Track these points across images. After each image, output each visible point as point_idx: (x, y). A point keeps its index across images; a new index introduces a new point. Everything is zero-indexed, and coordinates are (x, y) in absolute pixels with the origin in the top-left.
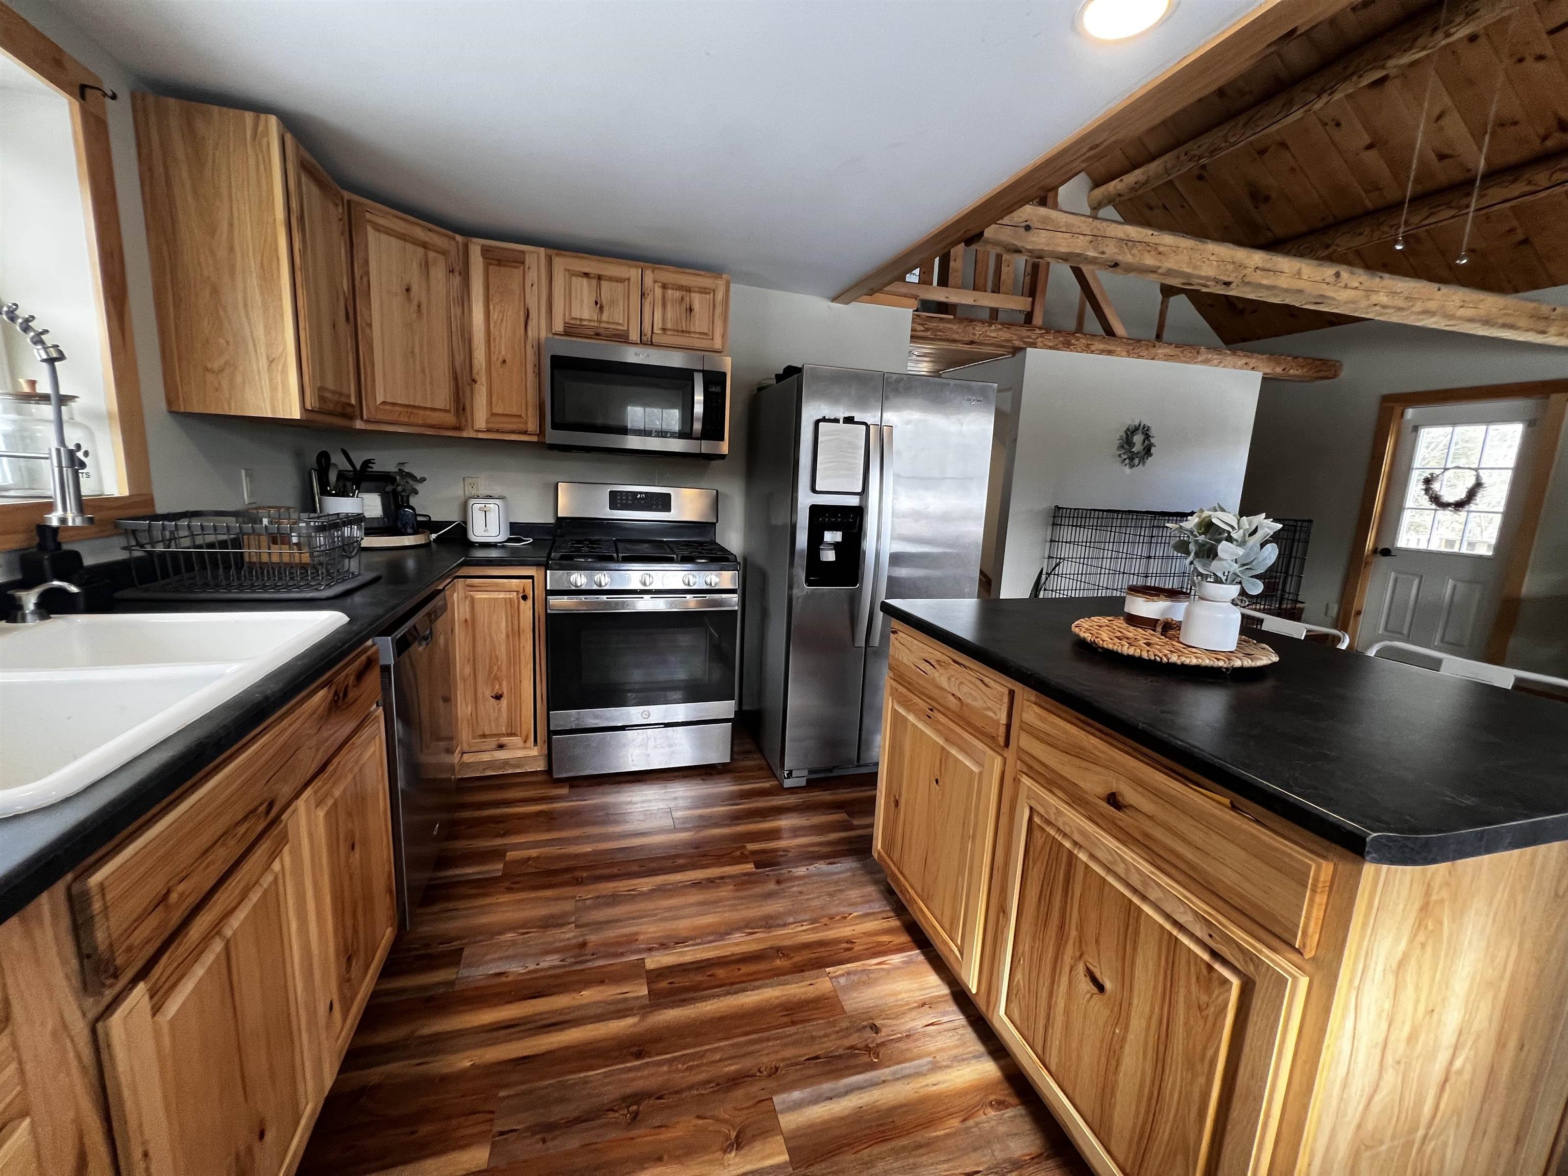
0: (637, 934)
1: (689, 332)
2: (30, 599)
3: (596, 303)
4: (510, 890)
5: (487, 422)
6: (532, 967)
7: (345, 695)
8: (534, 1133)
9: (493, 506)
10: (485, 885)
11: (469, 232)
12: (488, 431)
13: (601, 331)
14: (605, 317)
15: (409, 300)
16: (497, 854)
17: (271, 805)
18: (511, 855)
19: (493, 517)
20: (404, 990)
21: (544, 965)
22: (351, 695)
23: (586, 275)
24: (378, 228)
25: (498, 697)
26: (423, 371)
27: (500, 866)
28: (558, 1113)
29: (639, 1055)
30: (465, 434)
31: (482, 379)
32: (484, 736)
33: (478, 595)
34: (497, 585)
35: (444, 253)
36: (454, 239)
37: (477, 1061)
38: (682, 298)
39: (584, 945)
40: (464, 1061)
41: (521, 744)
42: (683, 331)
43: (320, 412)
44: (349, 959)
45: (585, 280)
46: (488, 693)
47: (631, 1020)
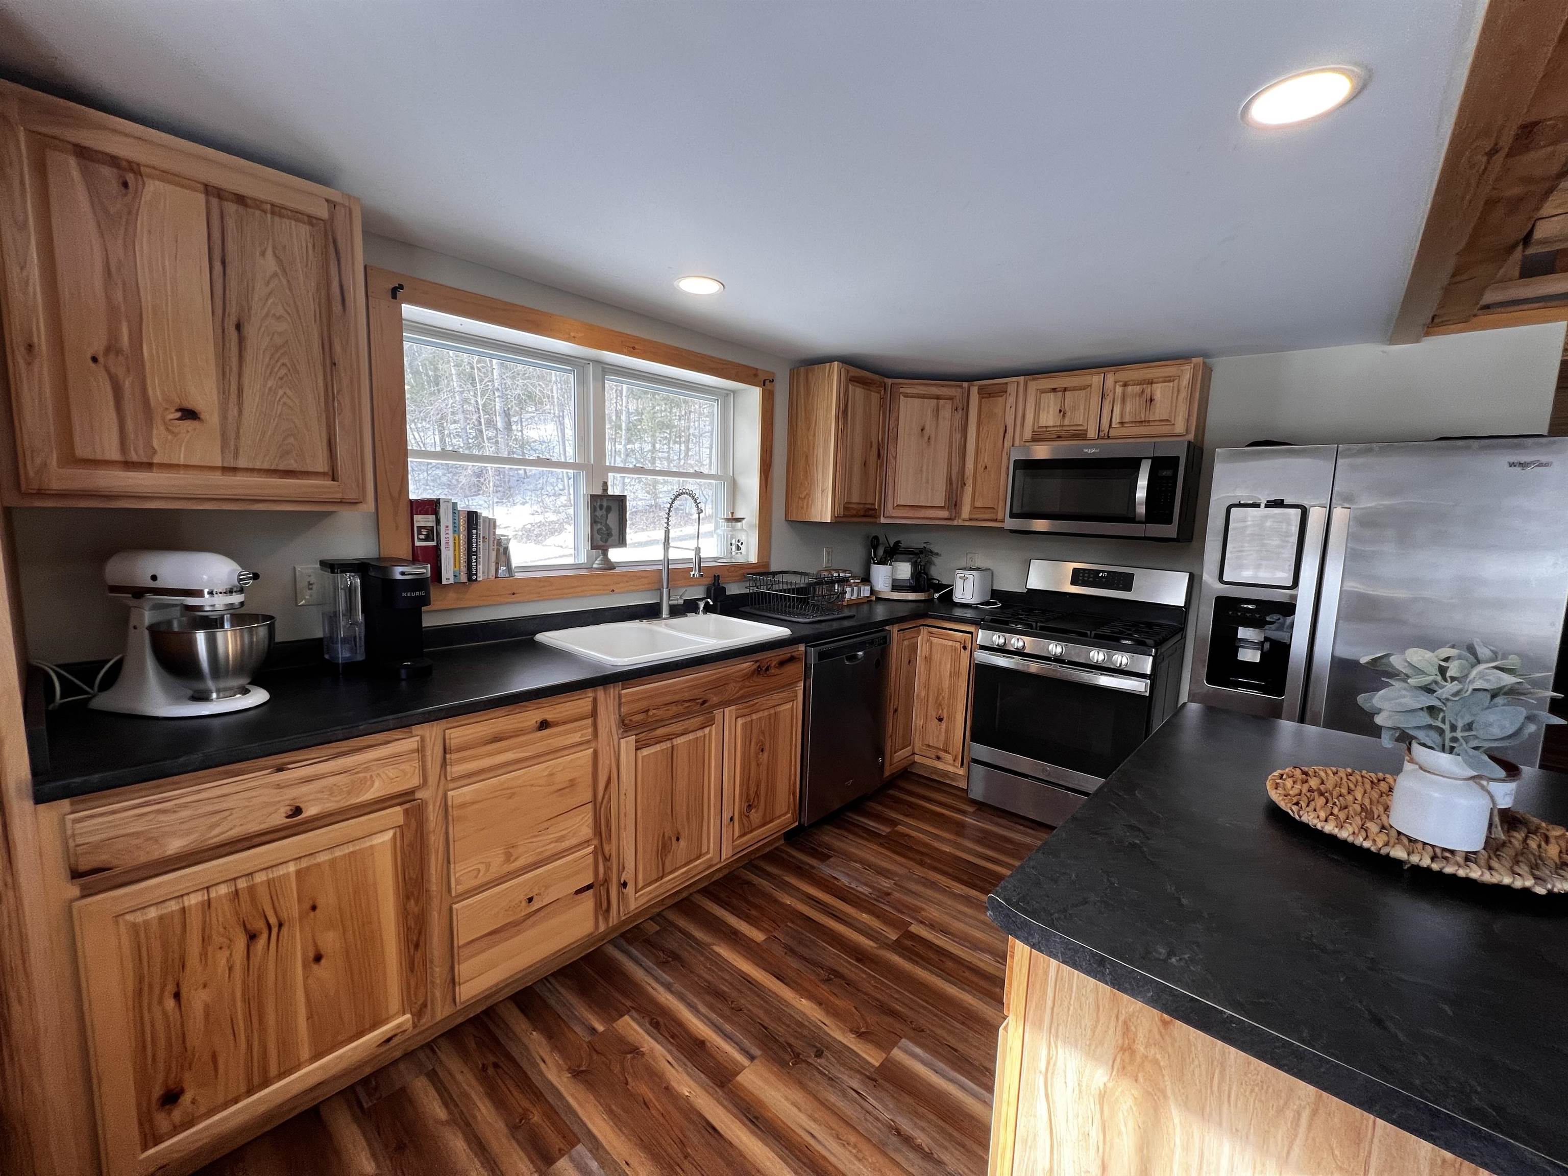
0: (923, 909)
1: (1149, 421)
2: (702, 605)
3: (1060, 411)
4: (881, 845)
5: (970, 513)
6: (853, 886)
7: (767, 669)
8: (785, 948)
9: (971, 576)
10: (873, 836)
11: (971, 378)
12: (971, 520)
13: (1063, 433)
14: (1066, 422)
15: (922, 436)
16: (893, 823)
17: (704, 702)
18: (900, 828)
19: (969, 584)
20: (794, 857)
21: (859, 889)
22: (772, 671)
23: (1054, 390)
24: (907, 396)
25: (940, 720)
26: (927, 482)
27: (888, 830)
28: (801, 950)
29: (858, 960)
30: (955, 523)
31: (969, 482)
32: (929, 746)
33: (935, 640)
34: (948, 635)
35: (951, 398)
36: (961, 387)
37: (793, 904)
38: (1143, 392)
39: (889, 894)
40: (788, 901)
41: (951, 762)
42: (1141, 422)
43: (845, 516)
44: (750, 807)
45: (1052, 395)
46: (934, 714)
47: (871, 943)
